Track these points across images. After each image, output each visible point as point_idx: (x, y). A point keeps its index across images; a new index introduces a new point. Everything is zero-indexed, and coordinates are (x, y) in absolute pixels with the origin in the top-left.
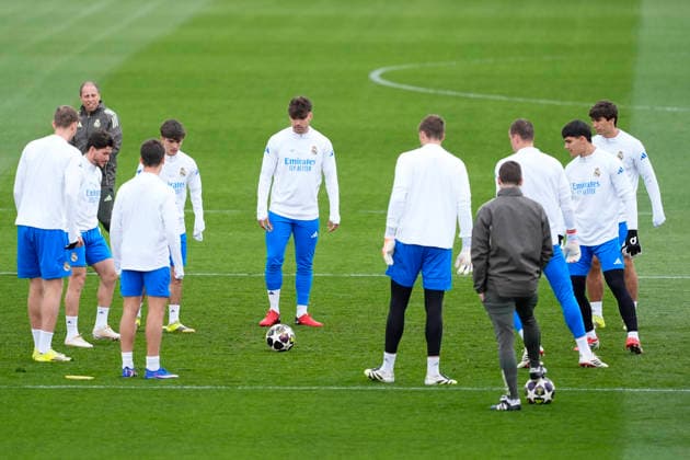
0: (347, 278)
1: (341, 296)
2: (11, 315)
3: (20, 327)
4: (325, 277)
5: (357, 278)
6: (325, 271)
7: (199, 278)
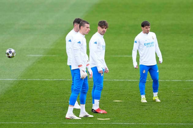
0: (187, 82)
1: (185, 89)
2: (58, 96)
3: (61, 100)
4: (179, 81)
5: (191, 82)
6: (178, 79)
7: (130, 82)
